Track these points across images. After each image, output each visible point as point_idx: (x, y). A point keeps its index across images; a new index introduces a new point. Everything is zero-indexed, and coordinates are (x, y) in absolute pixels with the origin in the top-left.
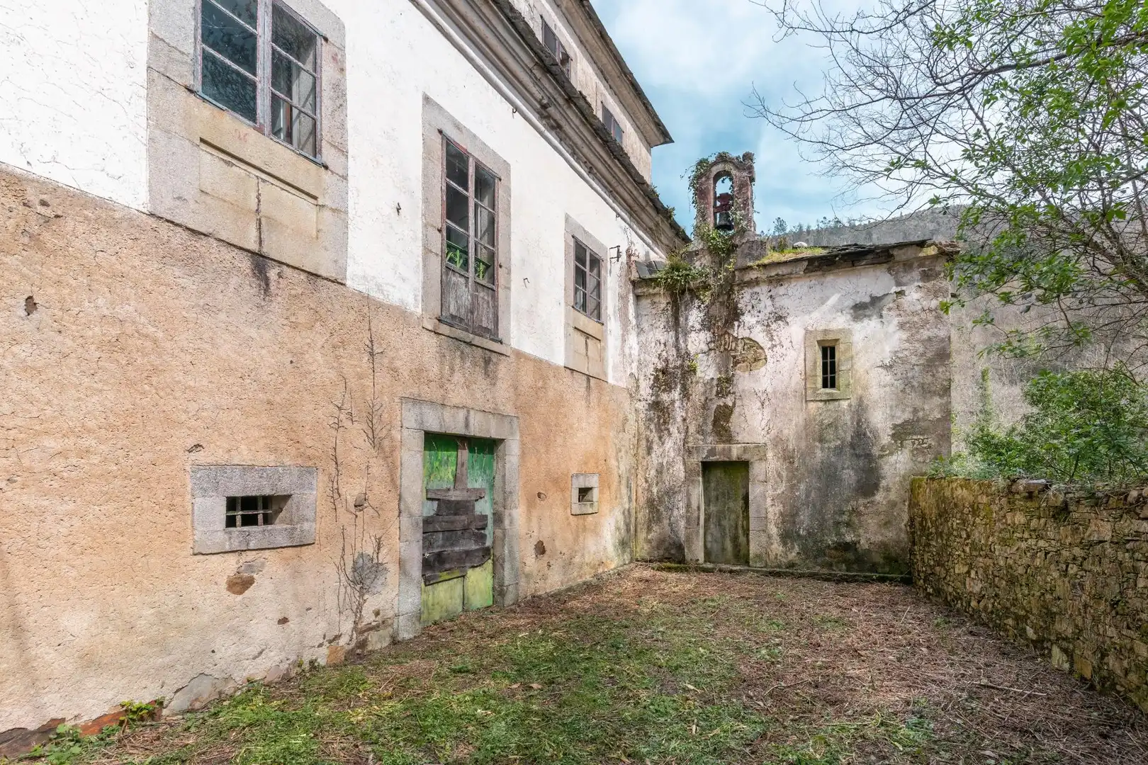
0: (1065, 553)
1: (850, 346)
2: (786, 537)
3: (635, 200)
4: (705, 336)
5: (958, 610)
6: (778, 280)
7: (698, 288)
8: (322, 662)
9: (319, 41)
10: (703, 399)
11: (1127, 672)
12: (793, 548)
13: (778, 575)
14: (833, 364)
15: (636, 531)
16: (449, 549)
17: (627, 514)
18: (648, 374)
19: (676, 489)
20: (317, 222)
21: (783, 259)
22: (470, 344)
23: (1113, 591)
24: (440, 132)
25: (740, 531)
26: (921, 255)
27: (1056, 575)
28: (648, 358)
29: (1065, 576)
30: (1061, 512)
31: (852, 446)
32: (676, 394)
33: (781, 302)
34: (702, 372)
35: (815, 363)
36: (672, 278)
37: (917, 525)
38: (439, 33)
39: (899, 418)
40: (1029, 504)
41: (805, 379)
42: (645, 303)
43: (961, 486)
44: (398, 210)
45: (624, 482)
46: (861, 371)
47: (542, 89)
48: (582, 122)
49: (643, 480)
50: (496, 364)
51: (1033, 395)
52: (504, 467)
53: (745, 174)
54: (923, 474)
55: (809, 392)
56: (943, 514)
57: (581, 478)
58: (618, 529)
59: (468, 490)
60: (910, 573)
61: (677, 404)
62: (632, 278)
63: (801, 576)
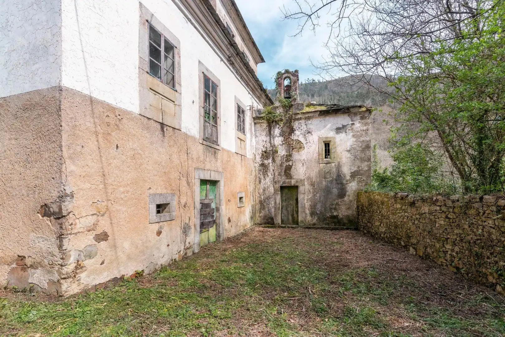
0: (414, 217)
1: (335, 143)
2: (312, 214)
3: (254, 87)
4: (281, 139)
5: (376, 238)
6: (309, 118)
7: (278, 121)
8: (177, 259)
9: (175, 48)
10: (280, 162)
11: (433, 252)
12: (315, 218)
13: (310, 228)
14: (329, 149)
15: (255, 213)
16: (205, 221)
17: (253, 206)
18: (259, 153)
19: (271, 197)
20: (175, 110)
21: (310, 111)
22: (211, 147)
23: (428, 228)
24: (203, 73)
25: (295, 212)
26: (360, 110)
27: (411, 224)
28: (259, 147)
29: (414, 224)
30: (413, 204)
31: (336, 180)
32: (270, 161)
33: (309, 126)
34: (280, 152)
35: (322, 149)
36: (269, 117)
37: (360, 208)
38: (202, 37)
39: (353, 170)
40: (402, 201)
41: (319, 155)
42: (258, 125)
43: (377, 195)
44: (193, 102)
45: (252, 194)
46: (339, 152)
47: (229, 51)
48: (241, 61)
49: (258, 194)
50: (217, 153)
51: (395, 157)
52: (220, 191)
53: (296, 78)
54: (362, 190)
55: (320, 160)
56: (371, 205)
57: (240, 193)
58: (250, 212)
59: (210, 199)
60: (357, 226)
61: (271, 164)
62: (253, 117)
63: (319, 228)
